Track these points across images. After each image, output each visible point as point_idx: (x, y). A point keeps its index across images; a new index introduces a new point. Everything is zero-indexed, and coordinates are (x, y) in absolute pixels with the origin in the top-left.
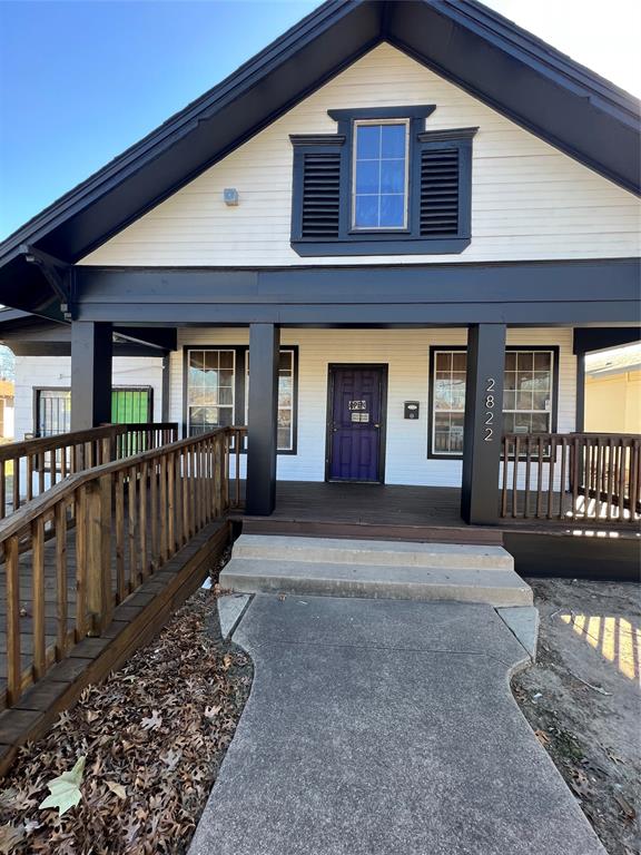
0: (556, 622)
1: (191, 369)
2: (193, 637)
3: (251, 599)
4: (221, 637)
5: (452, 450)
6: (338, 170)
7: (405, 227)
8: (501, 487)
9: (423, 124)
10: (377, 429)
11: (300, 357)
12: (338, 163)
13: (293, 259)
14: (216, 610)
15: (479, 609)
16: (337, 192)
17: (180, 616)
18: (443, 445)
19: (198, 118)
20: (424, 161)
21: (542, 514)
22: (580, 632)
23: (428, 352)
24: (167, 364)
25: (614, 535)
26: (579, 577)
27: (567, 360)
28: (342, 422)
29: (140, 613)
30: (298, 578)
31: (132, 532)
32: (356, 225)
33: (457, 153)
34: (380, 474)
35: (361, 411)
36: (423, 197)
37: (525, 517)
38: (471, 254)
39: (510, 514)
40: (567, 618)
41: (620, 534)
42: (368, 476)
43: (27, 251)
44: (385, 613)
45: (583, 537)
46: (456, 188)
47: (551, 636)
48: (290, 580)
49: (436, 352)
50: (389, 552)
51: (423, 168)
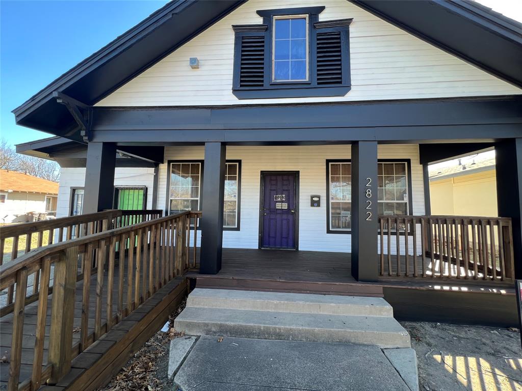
0: (430, 362)
1: (172, 175)
2: (143, 378)
3: (196, 340)
4: (167, 377)
5: (343, 228)
6: (263, 46)
7: (307, 80)
8: (379, 253)
9: (317, 18)
10: (292, 214)
11: (242, 167)
12: (263, 42)
13: (234, 101)
14: (168, 350)
15: (369, 349)
16: (263, 59)
17: (139, 357)
18: (337, 224)
19: (173, 12)
20: (318, 39)
21: (410, 273)
22: (451, 371)
23: (325, 164)
24: (157, 172)
25: (464, 289)
26: (441, 322)
27: (417, 168)
28: (270, 209)
29: (100, 358)
30: (232, 324)
31: (98, 291)
32: (275, 79)
33: (339, 34)
34: (295, 243)
35: (282, 202)
36: (318, 61)
37: (398, 275)
38: (350, 97)
39: (386, 273)
40: (438, 358)
41: (469, 289)
42: (287, 245)
43: (57, 96)
44: (297, 353)
45: (442, 291)
46: (340, 56)
47: (428, 375)
48: (226, 325)
49: (330, 163)
50: (301, 303)
51: (318, 44)
